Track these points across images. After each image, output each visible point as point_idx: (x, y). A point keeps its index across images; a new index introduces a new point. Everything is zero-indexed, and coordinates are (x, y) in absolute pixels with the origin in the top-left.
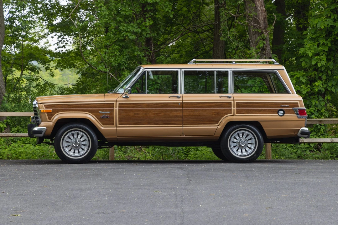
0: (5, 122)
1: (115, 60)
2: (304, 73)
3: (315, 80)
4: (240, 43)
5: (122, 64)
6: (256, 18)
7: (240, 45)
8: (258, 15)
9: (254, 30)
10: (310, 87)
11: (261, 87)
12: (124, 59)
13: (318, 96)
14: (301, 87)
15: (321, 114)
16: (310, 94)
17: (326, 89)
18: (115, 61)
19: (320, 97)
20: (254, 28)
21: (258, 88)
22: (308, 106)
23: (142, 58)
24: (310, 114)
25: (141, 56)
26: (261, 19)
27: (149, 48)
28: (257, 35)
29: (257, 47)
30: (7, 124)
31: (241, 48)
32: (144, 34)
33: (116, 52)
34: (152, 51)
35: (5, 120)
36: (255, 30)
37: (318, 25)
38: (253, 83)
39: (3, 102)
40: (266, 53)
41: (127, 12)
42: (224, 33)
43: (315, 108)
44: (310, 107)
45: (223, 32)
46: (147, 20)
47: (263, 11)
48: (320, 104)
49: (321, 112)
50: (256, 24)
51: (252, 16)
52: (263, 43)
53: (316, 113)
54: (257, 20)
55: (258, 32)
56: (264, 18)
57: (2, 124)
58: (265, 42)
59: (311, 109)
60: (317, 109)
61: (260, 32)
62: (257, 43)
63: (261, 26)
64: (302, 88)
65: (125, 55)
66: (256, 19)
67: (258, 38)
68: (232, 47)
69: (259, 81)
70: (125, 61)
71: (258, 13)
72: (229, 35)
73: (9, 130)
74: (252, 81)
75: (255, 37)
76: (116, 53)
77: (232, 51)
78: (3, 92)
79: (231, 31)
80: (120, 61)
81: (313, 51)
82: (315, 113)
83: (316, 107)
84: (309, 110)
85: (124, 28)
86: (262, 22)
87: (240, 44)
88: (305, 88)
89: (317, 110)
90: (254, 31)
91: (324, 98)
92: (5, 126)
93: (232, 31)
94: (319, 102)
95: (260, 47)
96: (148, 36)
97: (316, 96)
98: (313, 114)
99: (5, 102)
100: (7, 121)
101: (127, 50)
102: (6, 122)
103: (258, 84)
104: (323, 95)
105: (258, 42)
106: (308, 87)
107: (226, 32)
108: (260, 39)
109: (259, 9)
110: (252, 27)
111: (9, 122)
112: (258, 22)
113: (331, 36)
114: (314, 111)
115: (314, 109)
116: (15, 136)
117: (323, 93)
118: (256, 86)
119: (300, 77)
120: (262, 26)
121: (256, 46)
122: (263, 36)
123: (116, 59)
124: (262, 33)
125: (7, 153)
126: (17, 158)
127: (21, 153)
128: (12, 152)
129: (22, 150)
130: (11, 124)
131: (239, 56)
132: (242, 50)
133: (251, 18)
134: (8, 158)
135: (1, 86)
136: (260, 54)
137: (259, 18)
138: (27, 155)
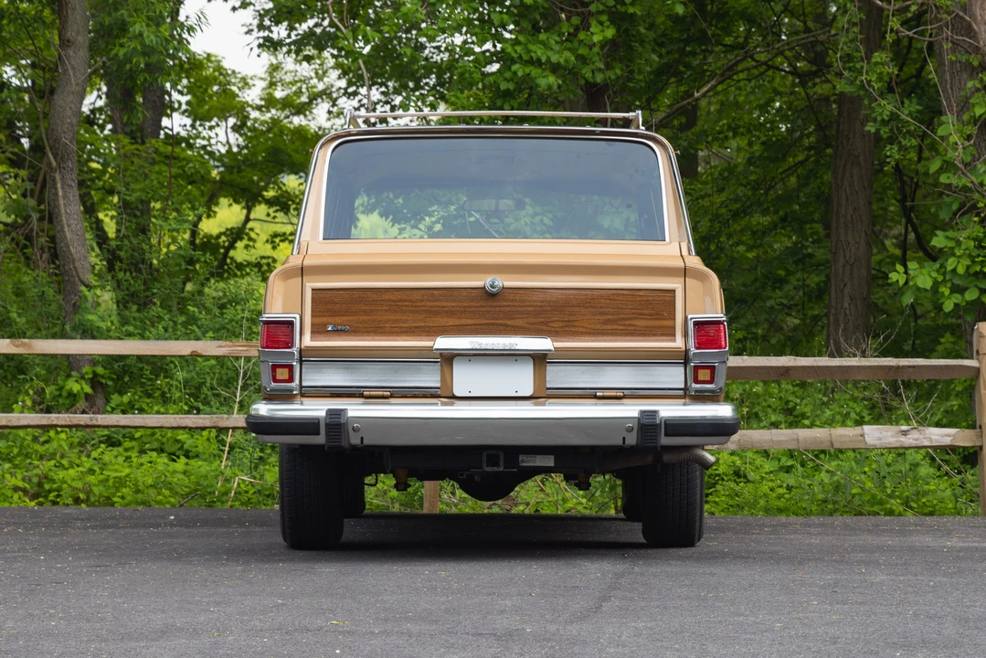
0: (87, 373)
4: (906, 101)
6: (961, 14)
7: (906, 112)
8: (971, 5)
9: (956, 56)
20: (953, 51)
21: (967, 262)
26: (979, 18)
29: (966, 117)
30: (95, 382)
31: (908, 121)
35: (87, 369)
36: (959, 56)
38: (951, 244)
39: (83, 306)
42: (849, 69)
45: (847, 65)
46: (593, 23)
50: (962, 36)
51: (947, 7)
54: (966, 21)
55: (968, 64)
57: (77, 381)
61: (976, 63)
62: (965, 105)
63: (978, 43)
66: (961, 17)
67: (970, 84)
68: (879, 119)
69: (969, 238)
72: (867, 73)
73: (100, 401)
74: (947, 237)
75: (957, 84)
77: (878, 131)
78: (80, 271)
79: (873, 60)
86: (982, 29)
87: (906, 105)
90: (954, 59)
92: (88, 389)
93: (879, 60)
95: (975, 115)
99: (89, 305)
100: (95, 374)
102: (91, 376)
103: (967, 249)
105: (968, 99)
107: (858, 66)
108: (978, 90)
110: (949, 45)
111: (103, 377)
112: (969, 30)
116: (94, 422)
118: (959, 257)
120: (981, 42)
121: (964, 113)
124: (984, 67)
125: (74, 484)
126: (108, 502)
127: (120, 482)
128: (91, 479)
129: (124, 474)
130: (110, 383)
131: (902, 148)
132: (912, 128)
133: (945, 16)
134: (77, 501)
135: (73, 251)
136: (974, 142)
137: (973, 16)
138: (138, 491)
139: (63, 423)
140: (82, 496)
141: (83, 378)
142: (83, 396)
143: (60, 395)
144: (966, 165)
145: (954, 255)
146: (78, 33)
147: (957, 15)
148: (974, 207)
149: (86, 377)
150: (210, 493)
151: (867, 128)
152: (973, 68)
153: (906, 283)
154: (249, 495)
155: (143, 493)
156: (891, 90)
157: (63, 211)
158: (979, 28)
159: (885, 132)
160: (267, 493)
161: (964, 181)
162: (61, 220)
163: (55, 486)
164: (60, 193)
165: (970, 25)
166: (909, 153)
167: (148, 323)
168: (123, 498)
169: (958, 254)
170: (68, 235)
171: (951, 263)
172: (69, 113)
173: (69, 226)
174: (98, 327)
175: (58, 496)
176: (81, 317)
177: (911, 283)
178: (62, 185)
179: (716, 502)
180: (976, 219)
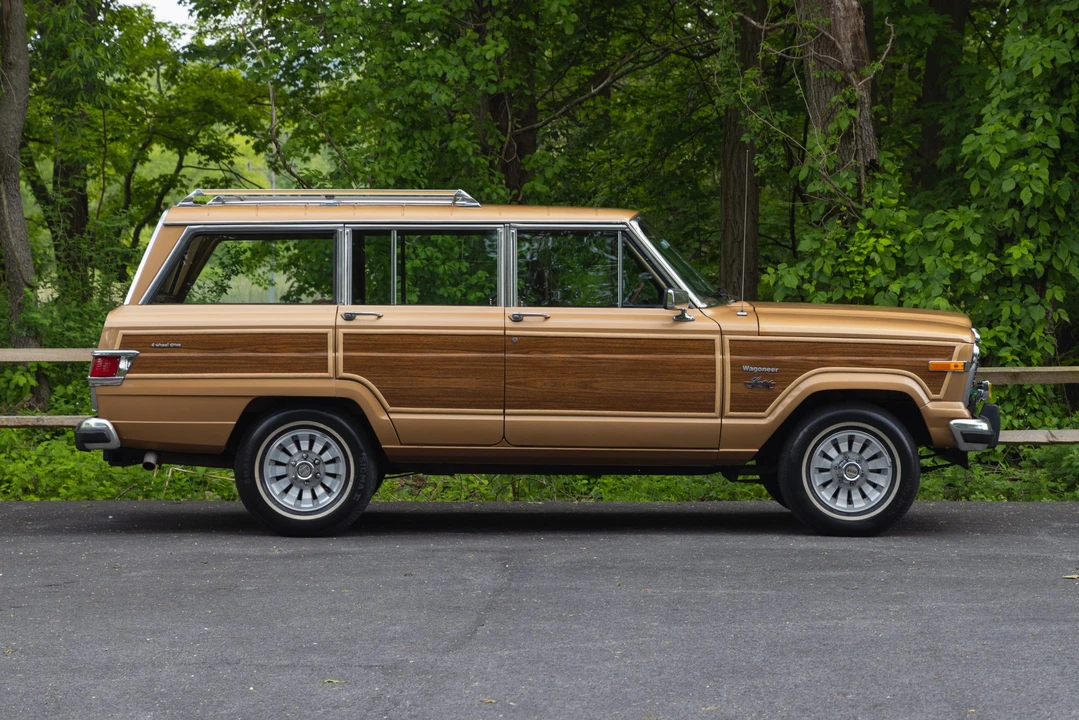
0: (32, 367)
1: (387, 167)
2: (978, 216)
3: (1013, 235)
4: (778, 113)
5: (409, 178)
6: (826, 34)
7: (776, 123)
8: (835, 25)
9: (821, 73)
10: (996, 259)
11: (840, 257)
12: (415, 164)
13: (1023, 288)
14: (968, 258)
15: (1033, 345)
16: (998, 281)
17: (1048, 267)
18: (387, 171)
19: (1029, 289)
20: (818, 68)
21: (830, 262)
22: (989, 319)
23: (473, 160)
24: (994, 344)
25: (470, 152)
26: (843, 36)
27: (498, 127)
28: (830, 89)
29: (832, 127)
30: (40, 374)
31: (777, 132)
32: (477, 83)
33: (390, 140)
34: (508, 136)
36: (824, 74)
37: (1022, 62)
38: (816, 245)
39: (27, 305)
40: (860, 147)
41: (424, 12)
42: (728, 83)
43: (1013, 326)
44: (996, 322)
45: (726, 80)
46: (489, 38)
47: (851, 12)
48: (1028, 313)
49: (1032, 338)
50: (826, 54)
51: (812, 28)
52: (850, 116)
53: (1017, 341)
54: (831, 40)
55: (832, 80)
56: (854, 36)
57: (23, 374)
58: (854, 113)
59: (998, 328)
60: (1018, 327)
61: (839, 79)
62: (830, 115)
63: (842, 60)
64: (970, 262)
65: (420, 151)
66: (826, 37)
67: (834, 99)
68: (752, 130)
69: (833, 239)
70: (419, 170)
71: (834, 20)
72: (743, 88)
73: (44, 392)
74: (813, 239)
75: (823, 96)
76: (389, 144)
77: (752, 141)
78: (24, 273)
79: (747, 76)
80: (404, 171)
81: (1004, 151)
82: (1011, 342)
83: (1015, 324)
84: (991, 333)
85: (415, 65)
86: (846, 48)
87: (777, 117)
88: (978, 262)
89: (1017, 333)
90: (818, 75)
91: (1042, 293)
92: (33, 382)
93: (749, 76)
94: (1026, 307)
95: (839, 131)
96: (493, 89)
97: (1017, 287)
98: (1002, 345)
99: (31, 304)
100: (40, 367)
101: (426, 134)
102: (36, 369)
103: (830, 249)
104: (1040, 285)
105: (833, 112)
106: (990, 261)
107: (735, 81)
108: (842, 104)
109: (839, 4)
110: (814, 63)
111: (47, 369)
112: (833, 49)
113: (1067, 93)
114: (1009, 335)
115: (1009, 329)
116: (41, 423)
117: (1039, 277)
118: (825, 257)
119: (962, 229)
120: (845, 60)
121: (828, 125)
122: (848, 93)
123: (391, 164)
124: (846, 82)
125: (23, 476)
126: (54, 492)
127: (65, 475)
128: (38, 470)
129: (69, 467)
130: (53, 375)
131: (770, 156)
132: (781, 138)
133: (809, 37)
134: (26, 491)
135: (17, 255)
136: (838, 151)
137: (837, 35)
138: (81, 482)
139: (13, 424)
140: (31, 487)
141: (28, 371)
142: (29, 388)
143: (8, 388)
144: (830, 172)
145: (820, 255)
146: (19, 56)
147: (823, 34)
148: (838, 210)
149: (32, 370)
150: (147, 483)
151: (742, 139)
152: (837, 83)
153: (775, 283)
154: (182, 483)
155: (86, 484)
156: (763, 102)
157: (8, 219)
158: (843, 46)
159: (758, 143)
160: (198, 480)
161: (828, 187)
162: (6, 228)
163: (6, 478)
164: (5, 203)
165: (834, 44)
166: (777, 161)
167: (87, 317)
168: (67, 488)
169: (823, 254)
170: (13, 240)
171: (818, 263)
172: (12, 129)
173: (13, 232)
174: (42, 324)
175: (8, 488)
176: (25, 316)
177: (780, 283)
178: (7, 195)
179: (604, 483)
180: (839, 222)
